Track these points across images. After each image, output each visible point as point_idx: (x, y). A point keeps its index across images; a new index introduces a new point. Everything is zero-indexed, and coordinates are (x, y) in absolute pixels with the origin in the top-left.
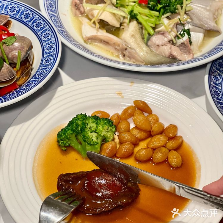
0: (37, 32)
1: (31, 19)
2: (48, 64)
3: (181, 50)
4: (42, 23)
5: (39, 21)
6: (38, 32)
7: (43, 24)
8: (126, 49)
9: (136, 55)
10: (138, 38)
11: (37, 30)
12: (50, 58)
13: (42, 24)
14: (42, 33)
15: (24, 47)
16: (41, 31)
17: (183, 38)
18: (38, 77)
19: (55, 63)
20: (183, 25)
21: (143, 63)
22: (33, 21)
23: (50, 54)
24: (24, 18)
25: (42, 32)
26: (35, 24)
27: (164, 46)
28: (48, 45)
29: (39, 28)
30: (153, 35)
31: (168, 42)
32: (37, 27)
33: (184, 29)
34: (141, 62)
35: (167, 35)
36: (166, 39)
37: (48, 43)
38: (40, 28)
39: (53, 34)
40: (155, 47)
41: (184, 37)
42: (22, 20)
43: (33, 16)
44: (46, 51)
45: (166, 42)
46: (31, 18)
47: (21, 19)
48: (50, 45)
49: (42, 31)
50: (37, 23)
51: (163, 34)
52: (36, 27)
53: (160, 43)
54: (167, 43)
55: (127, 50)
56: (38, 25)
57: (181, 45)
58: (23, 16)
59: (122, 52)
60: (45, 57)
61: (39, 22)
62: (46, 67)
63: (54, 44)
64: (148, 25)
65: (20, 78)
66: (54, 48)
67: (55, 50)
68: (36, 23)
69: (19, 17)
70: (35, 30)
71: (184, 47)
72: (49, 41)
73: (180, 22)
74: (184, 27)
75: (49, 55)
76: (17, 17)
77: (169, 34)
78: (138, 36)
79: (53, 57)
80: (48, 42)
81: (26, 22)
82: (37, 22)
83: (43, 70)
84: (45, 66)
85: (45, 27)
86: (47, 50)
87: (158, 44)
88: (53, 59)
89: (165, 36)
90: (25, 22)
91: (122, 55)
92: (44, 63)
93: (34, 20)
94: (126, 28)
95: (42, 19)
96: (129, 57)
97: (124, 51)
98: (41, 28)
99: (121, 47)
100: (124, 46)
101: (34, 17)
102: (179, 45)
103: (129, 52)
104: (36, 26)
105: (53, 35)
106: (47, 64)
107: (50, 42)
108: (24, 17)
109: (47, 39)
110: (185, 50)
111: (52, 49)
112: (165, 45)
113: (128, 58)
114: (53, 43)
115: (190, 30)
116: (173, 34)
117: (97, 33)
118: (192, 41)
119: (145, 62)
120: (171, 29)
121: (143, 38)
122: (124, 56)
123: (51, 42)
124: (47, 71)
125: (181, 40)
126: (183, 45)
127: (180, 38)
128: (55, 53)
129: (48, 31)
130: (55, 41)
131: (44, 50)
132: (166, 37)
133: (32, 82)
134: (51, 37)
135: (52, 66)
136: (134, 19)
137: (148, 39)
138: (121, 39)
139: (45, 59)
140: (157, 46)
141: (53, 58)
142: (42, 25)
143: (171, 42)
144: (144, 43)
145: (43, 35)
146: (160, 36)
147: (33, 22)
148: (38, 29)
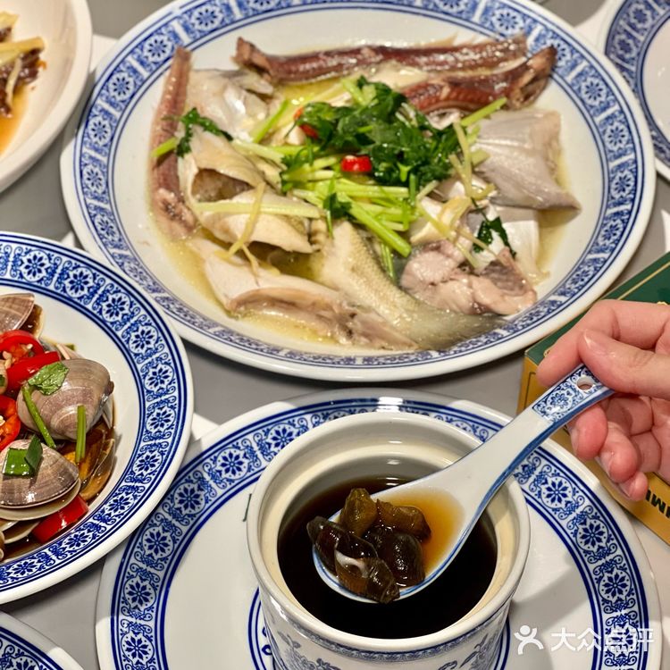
0: (114, 329)
1: (91, 290)
2: (162, 429)
3: (496, 284)
4: (123, 300)
5: (114, 296)
6: (117, 329)
7: (128, 303)
8: (353, 315)
9: (387, 329)
10: (374, 273)
11: (112, 323)
12: (164, 410)
13: (124, 303)
14: (128, 333)
15: (90, 392)
16: (126, 327)
17: (491, 246)
18: (142, 474)
19: (182, 426)
20: (481, 211)
21: (410, 346)
22: (97, 296)
23: (163, 398)
24: (72, 289)
25: (129, 328)
26: (104, 305)
27: (450, 284)
28: (152, 370)
29: (119, 318)
30: (410, 254)
31: (458, 270)
32: (111, 316)
33: (487, 219)
34: (404, 344)
35: (450, 249)
36: (451, 264)
37: (150, 363)
38: (120, 316)
39: (160, 335)
40: (425, 290)
41: (490, 243)
42: (65, 295)
43: (96, 281)
44: (148, 388)
45: (453, 269)
46: (91, 287)
47: (62, 293)
48: (159, 368)
49: (128, 324)
50: (110, 302)
51: (438, 249)
52: (108, 315)
53: (437, 277)
54: (456, 273)
55: (356, 317)
56: (115, 308)
57: (491, 267)
58: (67, 283)
59: (340, 324)
60: (149, 407)
61: (117, 298)
62: (158, 441)
63: (169, 364)
64: (385, 228)
65: (88, 479)
66: (170, 379)
67: (176, 385)
68: (107, 303)
69: (57, 288)
70: (109, 324)
71: (501, 272)
72: (154, 357)
73: (473, 207)
74: (484, 215)
75: (158, 400)
76: (51, 287)
77: (455, 246)
78: (369, 267)
79: (172, 407)
80: (150, 359)
81: (79, 301)
82: (110, 297)
83: (152, 452)
84: (156, 439)
85: (136, 313)
86: (151, 384)
87: (432, 280)
88: (173, 415)
89: (443, 254)
90: (76, 300)
91: (345, 333)
92: (148, 427)
93: (100, 292)
94: (326, 248)
95: (123, 290)
96: (366, 335)
97: (347, 321)
98: (125, 317)
99: (337, 311)
100: (347, 308)
101: (98, 284)
102: (486, 269)
103: (364, 323)
104: (108, 312)
105: (162, 338)
106: (160, 432)
107: (157, 359)
108: (70, 286)
109: (145, 349)
110: (507, 281)
111: (166, 382)
112: (451, 279)
113: (364, 340)
114: (166, 363)
115: (502, 219)
116: (465, 243)
117: (257, 283)
118: (514, 249)
119: (417, 342)
120: (456, 231)
121: (383, 270)
122: (350, 333)
123: (159, 359)
124: (164, 456)
125: (485, 253)
126: (498, 268)
127: (482, 249)
128: (176, 394)
129: (146, 324)
130: (170, 357)
131: (142, 386)
132: (448, 256)
133: (127, 494)
134: (157, 342)
135: (174, 438)
136: (343, 219)
137: (400, 270)
138: (322, 284)
139: (149, 415)
140: (430, 286)
141: (172, 412)
142: (125, 306)
143: (467, 268)
144: (391, 286)
145: (133, 338)
146: (430, 256)
147: (98, 299)
148: (117, 319)
